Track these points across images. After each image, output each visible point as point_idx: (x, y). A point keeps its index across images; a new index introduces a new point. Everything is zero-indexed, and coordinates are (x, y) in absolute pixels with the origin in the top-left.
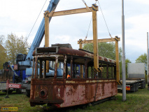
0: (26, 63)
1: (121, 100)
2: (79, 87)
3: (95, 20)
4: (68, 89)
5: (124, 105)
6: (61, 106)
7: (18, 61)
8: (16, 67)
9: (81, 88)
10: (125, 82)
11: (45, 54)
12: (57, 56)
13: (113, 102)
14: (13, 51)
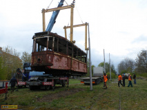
4: (56, 58)
6: (52, 67)
9: (64, 59)
12: (48, 37)
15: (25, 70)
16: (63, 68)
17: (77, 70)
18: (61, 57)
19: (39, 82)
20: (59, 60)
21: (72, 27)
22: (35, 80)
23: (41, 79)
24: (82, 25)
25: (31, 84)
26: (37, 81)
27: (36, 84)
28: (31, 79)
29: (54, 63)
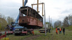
0: (14, 25)
2: (34, 20)
4: (31, 19)
7: (12, 24)
8: (11, 26)
15: (12, 26)
16: (34, 25)
17: (39, 26)
18: (33, 19)
19: (20, 32)
20: (32, 21)
21: (38, 4)
22: (17, 31)
23: (21, 30)
24: (41, 4)
25: (16, 32)
26: (19, 31)
27: (18, 32)
28: (16, 30)
29: (31, 22)
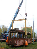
1: (33, 44)
3: (25, 22)
5: (34, 46)
9: (22, 41)
10: (34, 39)
11: (12, 31)
12: (15, 32)
13: (31, 45)
14: (4, 30)
15: (5, 34)
